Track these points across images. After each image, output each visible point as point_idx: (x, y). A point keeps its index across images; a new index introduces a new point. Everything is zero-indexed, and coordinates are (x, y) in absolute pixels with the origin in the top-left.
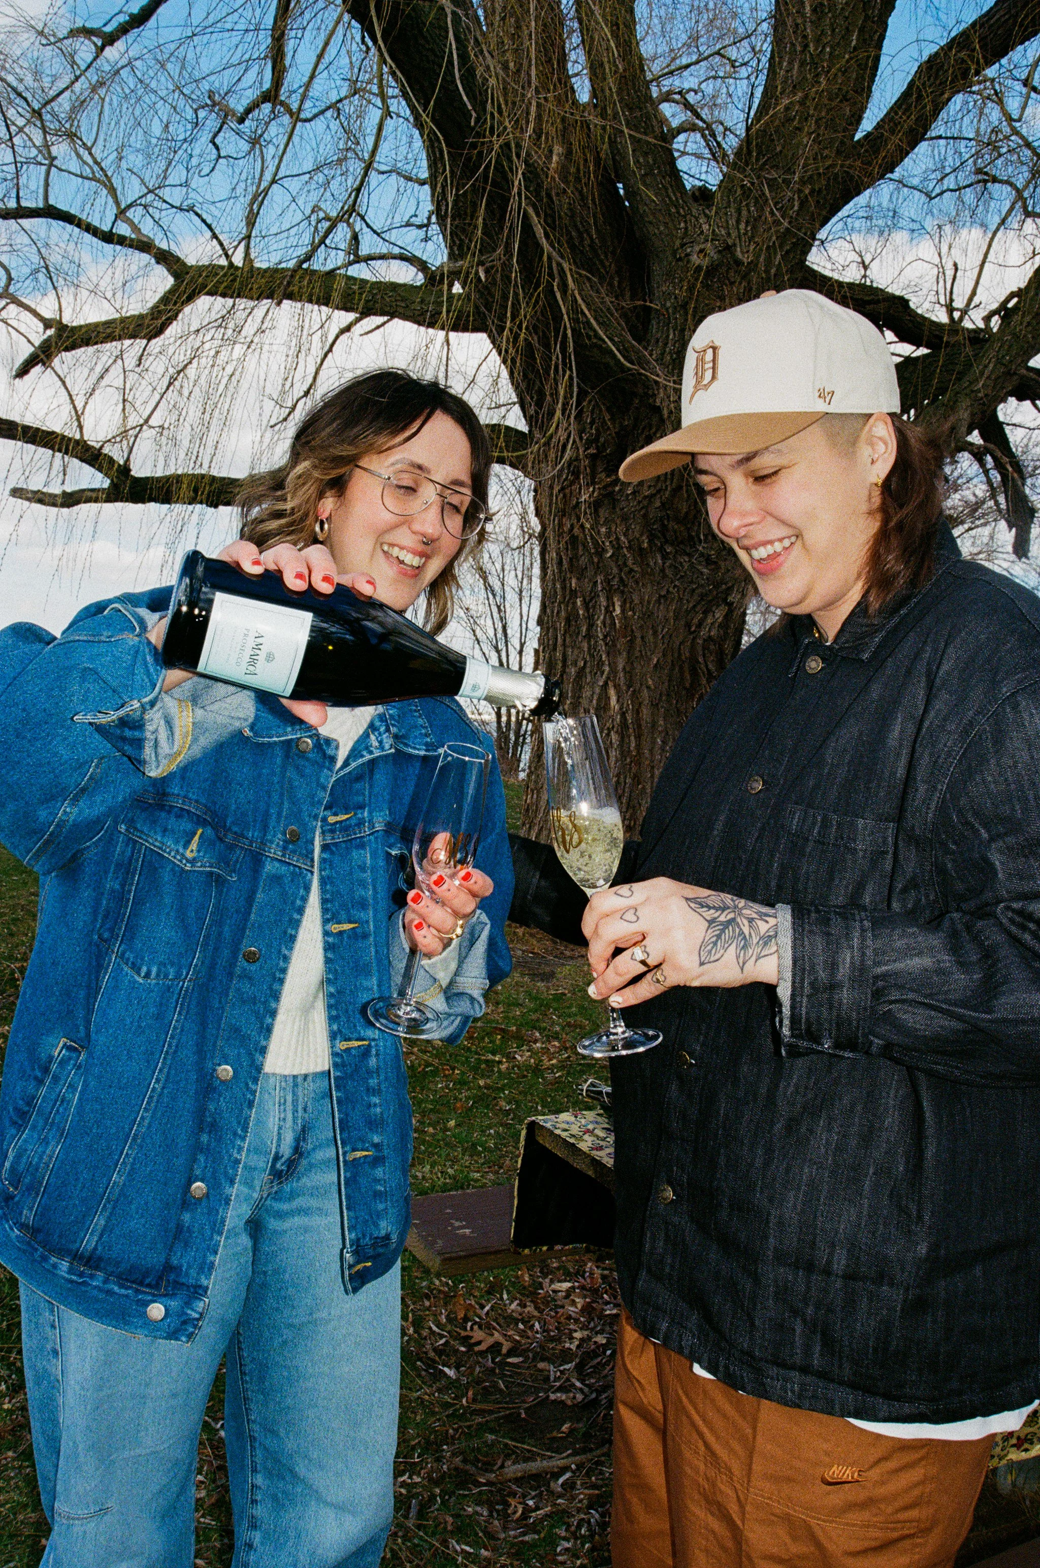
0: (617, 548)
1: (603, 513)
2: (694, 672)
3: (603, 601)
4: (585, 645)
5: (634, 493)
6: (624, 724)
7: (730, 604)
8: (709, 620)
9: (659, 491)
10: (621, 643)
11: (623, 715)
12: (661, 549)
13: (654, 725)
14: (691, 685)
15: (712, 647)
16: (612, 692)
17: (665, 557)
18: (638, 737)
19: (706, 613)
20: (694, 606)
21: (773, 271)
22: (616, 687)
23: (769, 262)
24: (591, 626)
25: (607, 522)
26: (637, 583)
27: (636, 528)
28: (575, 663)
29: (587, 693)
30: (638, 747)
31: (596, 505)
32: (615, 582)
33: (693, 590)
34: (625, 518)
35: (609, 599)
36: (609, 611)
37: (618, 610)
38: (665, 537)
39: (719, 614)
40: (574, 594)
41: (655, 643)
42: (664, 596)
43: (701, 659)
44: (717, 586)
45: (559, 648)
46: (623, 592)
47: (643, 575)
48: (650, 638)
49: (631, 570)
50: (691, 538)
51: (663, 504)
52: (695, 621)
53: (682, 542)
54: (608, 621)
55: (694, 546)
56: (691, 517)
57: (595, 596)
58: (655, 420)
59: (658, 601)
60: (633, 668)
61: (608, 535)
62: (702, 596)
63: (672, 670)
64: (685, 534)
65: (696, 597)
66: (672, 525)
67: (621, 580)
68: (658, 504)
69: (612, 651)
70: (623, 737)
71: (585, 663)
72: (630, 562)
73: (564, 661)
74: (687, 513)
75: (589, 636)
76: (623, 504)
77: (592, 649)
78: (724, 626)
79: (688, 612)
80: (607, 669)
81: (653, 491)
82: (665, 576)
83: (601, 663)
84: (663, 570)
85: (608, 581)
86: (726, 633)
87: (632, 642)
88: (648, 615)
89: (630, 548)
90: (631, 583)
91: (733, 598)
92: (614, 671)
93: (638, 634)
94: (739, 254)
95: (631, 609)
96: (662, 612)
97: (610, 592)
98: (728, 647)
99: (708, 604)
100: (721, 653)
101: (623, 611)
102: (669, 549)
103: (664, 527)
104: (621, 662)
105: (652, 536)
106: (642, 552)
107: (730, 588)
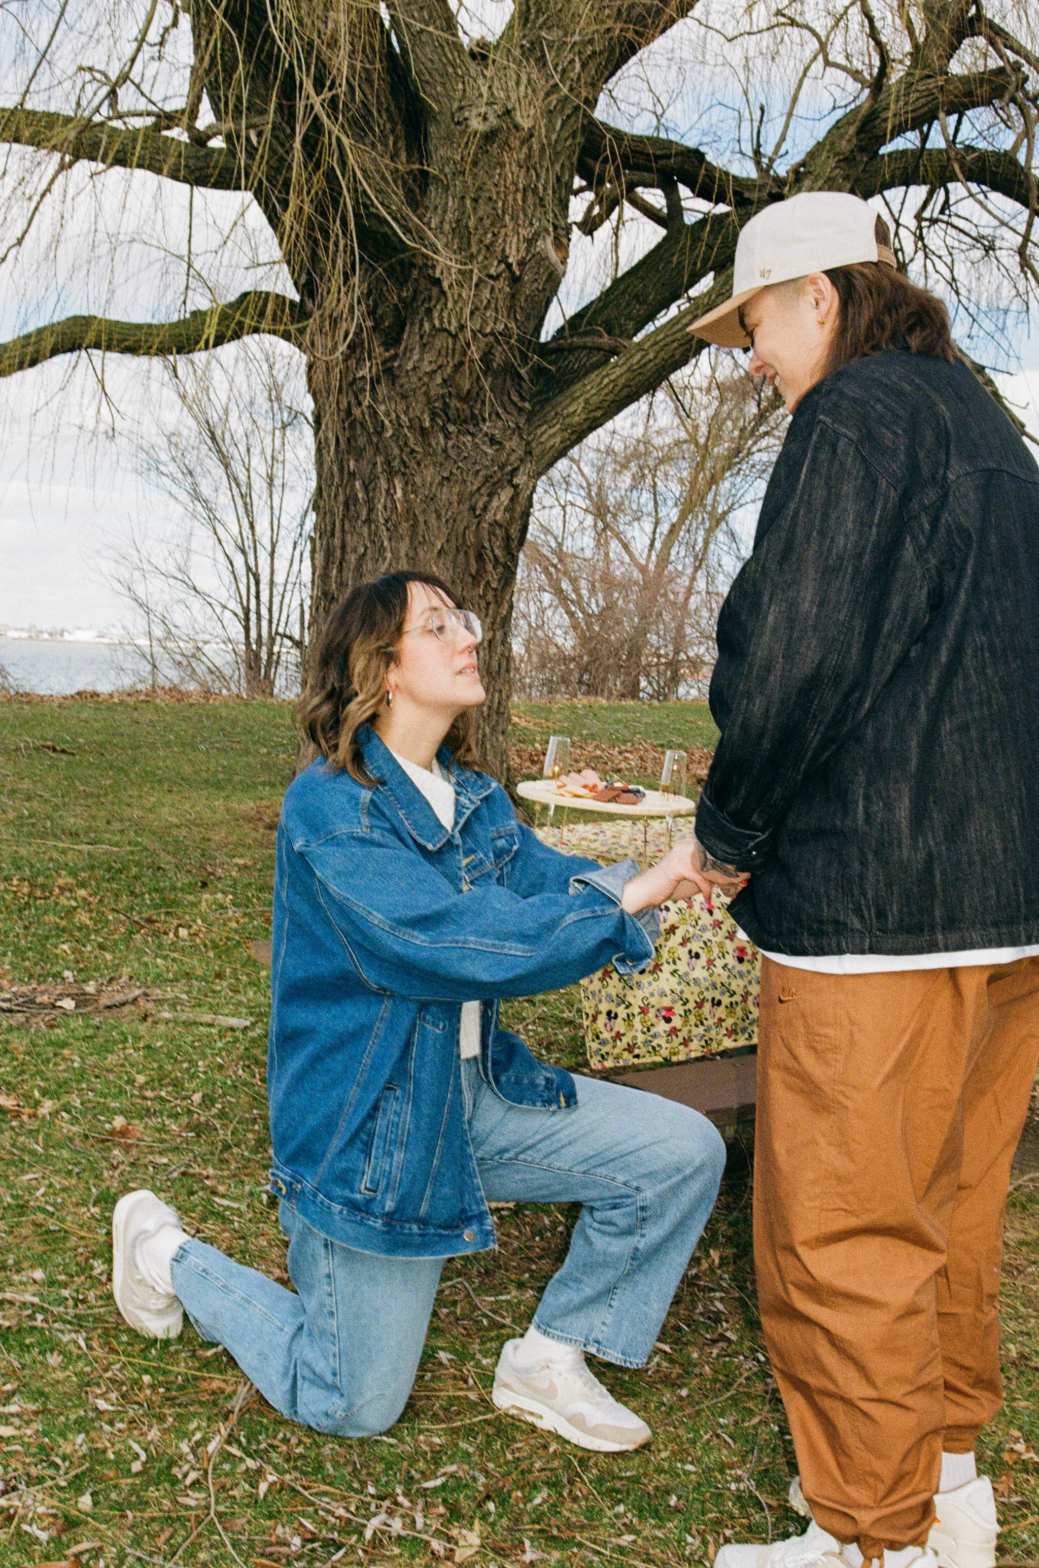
0: (398, 426)
1: (383, 389)
2: (480, 557)
3: (383, 483)
4: (365, 530)
5: (415, 368)
7: (515, 487)
8: (495, 503)
9: (440, 367)
10: (404, 528)
12: (443, 429)
14: (478, 571)
15: (498, 532)
17: (447, 437)
19: (491, 495)
20: (479, 489)
21: (554, 137)
23: (550, 128)
24: (371, 509)
25: (387, 400)
26: (419, 464)
27: (418, 407)
28: (355, 550)
32: (397, 461)
33: (478, 472)
34: (405, 397)
35: (390, 480)
36: (390, 494)
37: (399, 494)
38: (447, 415)
39: (505, 496)
40: (352, 476)
41: (439, 528)
42: (448, 479)
43: (487, 545)
44: (501, 468)
45: (338, 534)
46: (404, 474)
47: (426, 454)
48: (433, 522)
49: (413, 451)
50: (473, 416)
51: (444, 381)
52: (480, 504)
53: (465, 421)
54: (389, 505)
55: (476, 425)
56: (474, 394)
57: (374, 478)
58: (435, 291)
59: (441, 484)
60: (417, 554)
61: (389, 412)
62: (487, 479)
63: (456, 556)
64: (468, 412)
65: (480, 478)
66: (454, 403)
67: (403, 462)
68: (439, 380)
69: (394, 536)
71: (366, 548)
72: (411, 442)
73: (344, 547)
74: (469, 392)
75: (368, 520)
76: (403, 380)
77: (373, 534)
78: (510, 509)
79: (472, 495)
80: (389, 555)
81: (434, 367)
82: (448, 457)
83: (382, 549)
84: (445, 451)
85: (388, 462)
86: (512, 518)
87: (414, 526)
88: (431, 498)
89: (411, 428)
90: (413, 464)
91: (519, 479)
92: (396, 557)
93: (421, 519)
94: (519, 119)
95: (414, 492)
96: (445, 495)
97: (391, 473)
98: (514, 532)
99: (493, 487)
100: (508, 537)
101: (405, 494)
102: (451, 428)
103: (446, 405)
104: (404, 547)
105: (434, 415)
106: (423, 432)
107: (516, 470)
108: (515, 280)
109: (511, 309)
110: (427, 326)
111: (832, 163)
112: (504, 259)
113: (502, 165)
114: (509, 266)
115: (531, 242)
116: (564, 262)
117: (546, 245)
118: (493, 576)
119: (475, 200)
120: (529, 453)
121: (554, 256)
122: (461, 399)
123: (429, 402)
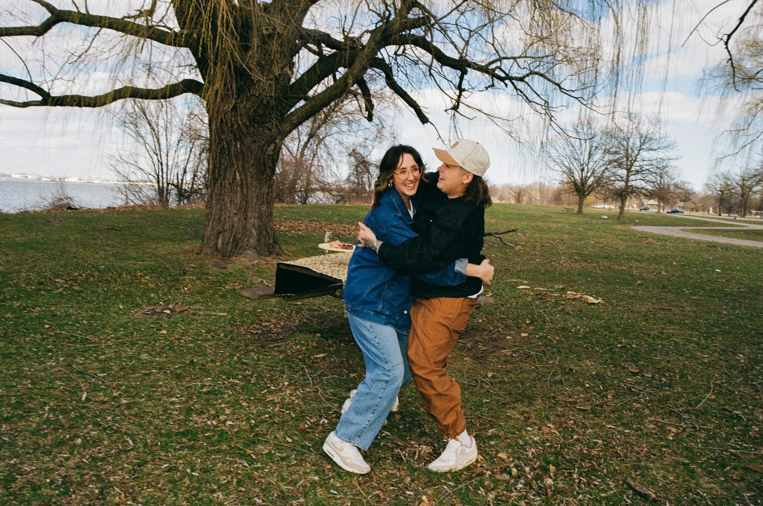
0: (238, 125)
2: (264, 166)
3: (233, 143)
4: (227, 158)
5: (244, 107)
6: (242, 184)
7: (275, 143)
8: (269, 149)
9: (253, 107)
10: (240, 157)
11: (241, 180)
12: (253, 126)
13: (252, 184)
14: (264, 170)
15: (270, 158)
16: (237, 174)
17: (254, 128)
18: (247, 188)
19: (268, 146)
20: (264, 144)
22: (239, 172)
24: (229, 151)
26: (245, 137)
27: (245, 120)
28: (224, 164)
29: (228, 174)
30: (247, 192)
32: (238, 136)
33: (264, 139)
35: (236, 142)
36: (236, 146)
37: (239, 146)
38: (254, 121)
39: (272, 146)
40: (223, 140)
41: (252, 157)
42: (254, 141)
43: (266, 162)
44: (271, 138)
45: (218, 159)
46: (240, 140)
47: (248, 134)
48: (250, 155)
49: (243, 133)
50: (263, 121)
51: (254, 111)
52: (265, 149)
53: (260, 123)
54: (235, 150)
55: (263, 124)
57: (230, 141)
58: (251, 83)
59: (252, 143)
60: (244, 165)
62: (267, 141)
63: (257, 166)
64: (261, 120)
65: (265, 141)
66: (257, 118)
67: (240, 136)
68: (252, 110)
69: (237, 159)
70: (242, 188)
72: (243, 130)
73: (220, 163)
74: (262, 114)
75: (228, 155)
76: (240, 111)
77: (230, 159)
78: (274, 150)
79: (262, 146)
80: (235, 166)
81: (250, 106)
82: (254, 134)
83: (233, 164)
84: (254, 132)
85: (235, 136)
86: (274, 153)
87: (244, 157)
88: (249, 148)
89: (242, 125)
90: (243, 137)
91: (277, 141)
92: (238, 167)
93: (246, 154)
94: (278, 30)
95: (243, 146)
96: (253, 146)
97: (236, 140)
98: (275, 158)
99: (269, 143)
100: (273, 159)
101: (241, 146)
102: (256, 125)
103: (254, 119)
104: (240, 164)
105: (250, 121)
106: (246, 127)
107: (276, 138)
108: (277, 80)
109: (276, 89)
110: (248, 94)
111: (373, 43)
112: (274, 74)
113: (273, 45)
114: (275, 76)
115: (282, 68)
116: (292, 72)
117: (287, 69)
118: (268, 171)
120: (280, 132)
121: (289, 73)
122: (259, 116)
123: (249, 117)
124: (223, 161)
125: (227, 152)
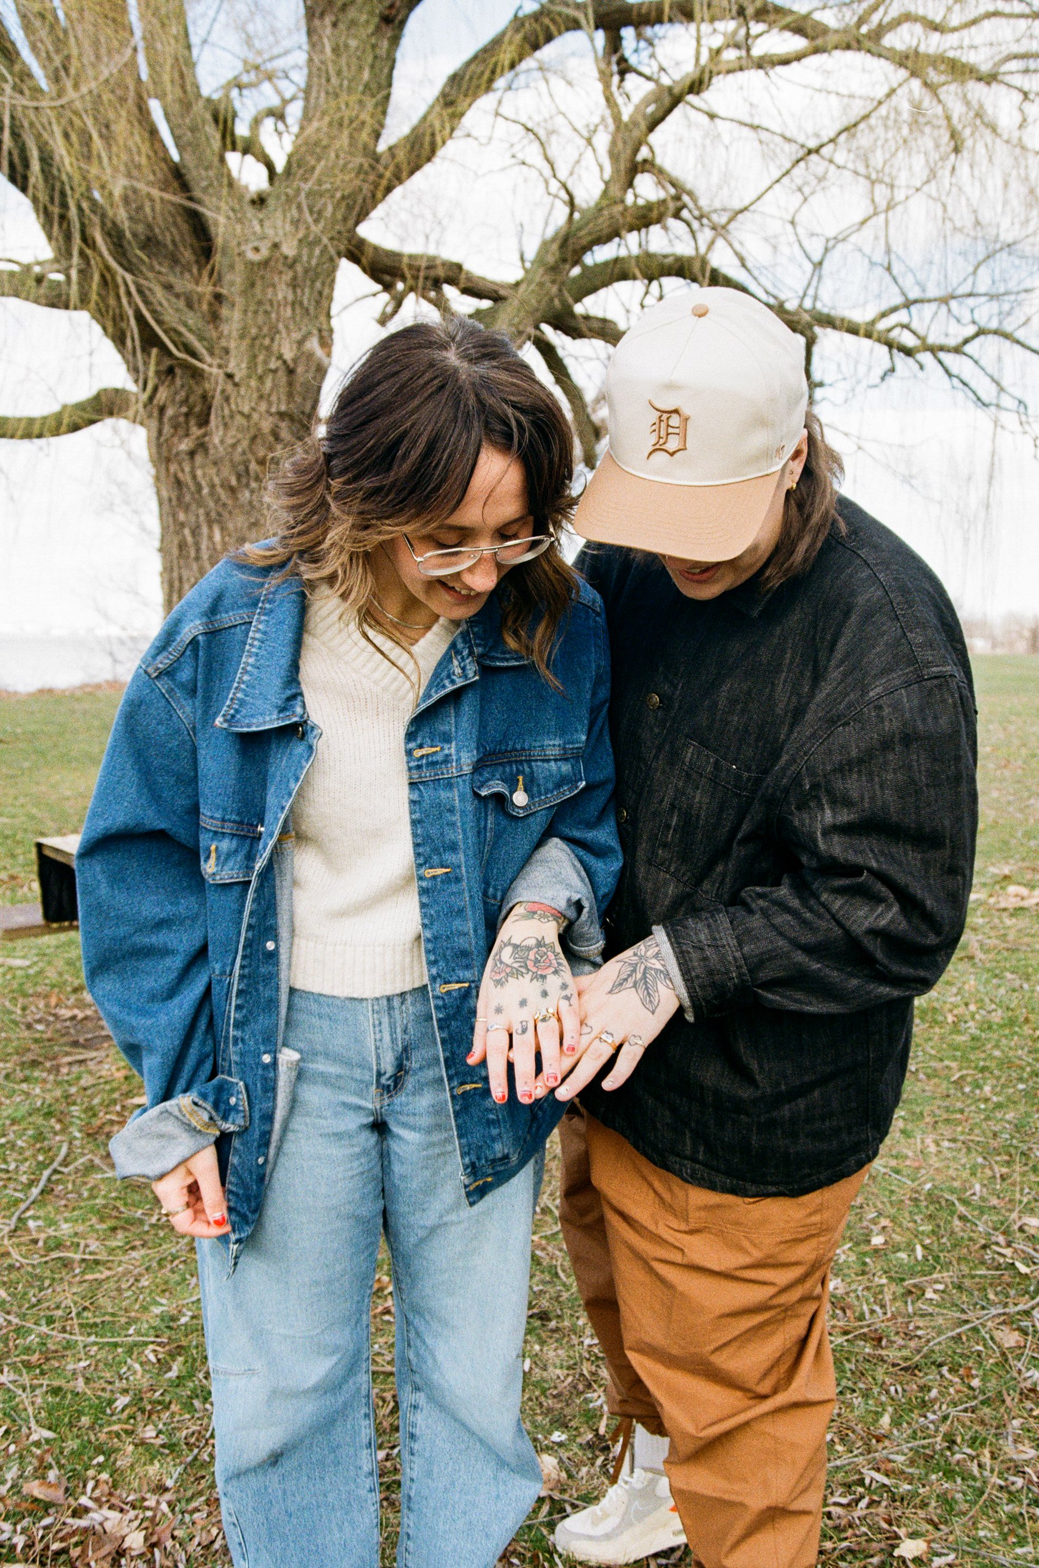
0: (212, 486)
1: (199, 459)
3: (205, 530)
5: (221, 442)
9: (240, 440)
12: (247, 486)
17: (251, 492)
21: (314, 262)
23: (310, 254)
24: (198, 550)
25: (203, 466)
26: (230, 513)
27: (226, 471)
31: (192, 454)
32: (213, 515)
34: (215, 463)
35: (210, 527)
36: (211, 538)
37: (217, 537)
38: (248, 475)
40: (182, 525)
46: (220, 522)
47: (235, 506)
49: (224, 505)
51: (244, 450)
54: (211, 545)
57: (198, 526)
61: (204, 475)
66: (254, 467)
67: (218, 513)
68: (240, 450)
72: (223, 497)
73: (180, 580)
74: (264, 457)
76: (213, 451)
81: (235, 440)
84: (250, 503)
85: (208, 514)
89: (222, 486)
90: (226, 514)
94: (285, 249)
95: (229, 538)
97: (210, 523)
101: (223, 537)
102: (254, 486)
103: (248, 469)
105: (239, 477)
106: (232, 490)
108: (291, 372)
109: (290, 395)
110: (227, 412)
112: (280, 357)
113: (274, 286)
114: (285, 362)
115: (300, 343)
116: (329, 355)
117: (313, 344)
119: (256, 312)
121: (319, 352)
122: (259, 464)
123: (234, 466)
124: (185, 574)
125: (193, 554)
